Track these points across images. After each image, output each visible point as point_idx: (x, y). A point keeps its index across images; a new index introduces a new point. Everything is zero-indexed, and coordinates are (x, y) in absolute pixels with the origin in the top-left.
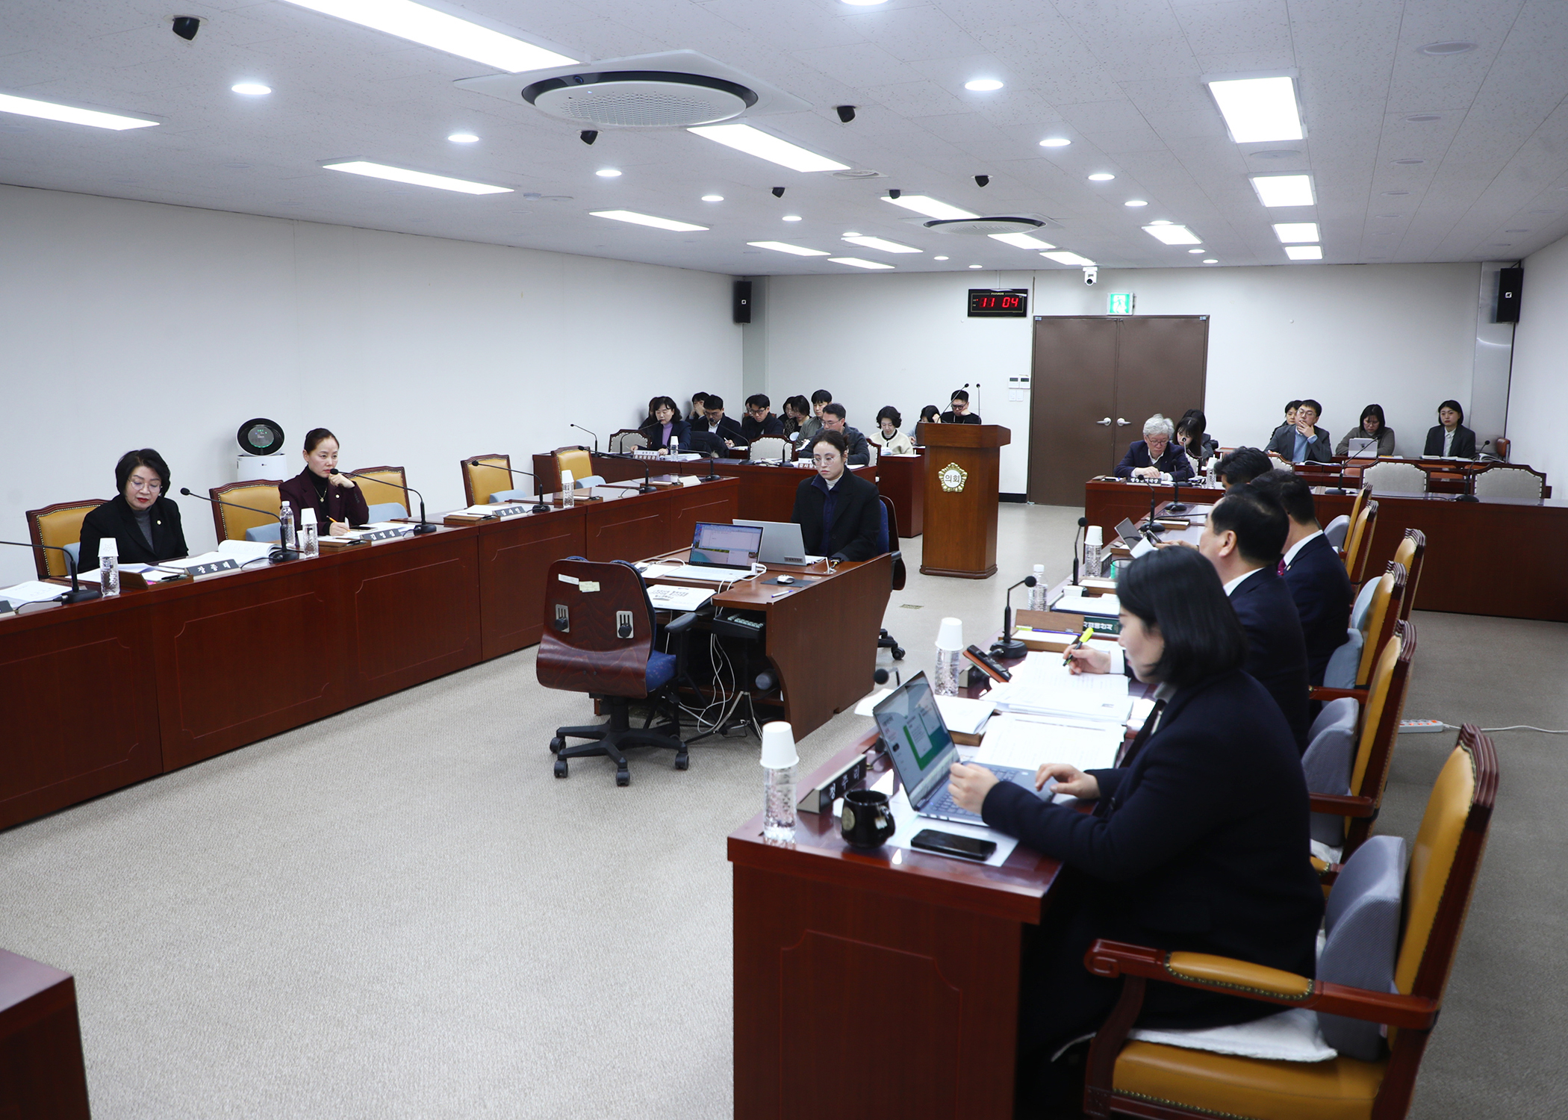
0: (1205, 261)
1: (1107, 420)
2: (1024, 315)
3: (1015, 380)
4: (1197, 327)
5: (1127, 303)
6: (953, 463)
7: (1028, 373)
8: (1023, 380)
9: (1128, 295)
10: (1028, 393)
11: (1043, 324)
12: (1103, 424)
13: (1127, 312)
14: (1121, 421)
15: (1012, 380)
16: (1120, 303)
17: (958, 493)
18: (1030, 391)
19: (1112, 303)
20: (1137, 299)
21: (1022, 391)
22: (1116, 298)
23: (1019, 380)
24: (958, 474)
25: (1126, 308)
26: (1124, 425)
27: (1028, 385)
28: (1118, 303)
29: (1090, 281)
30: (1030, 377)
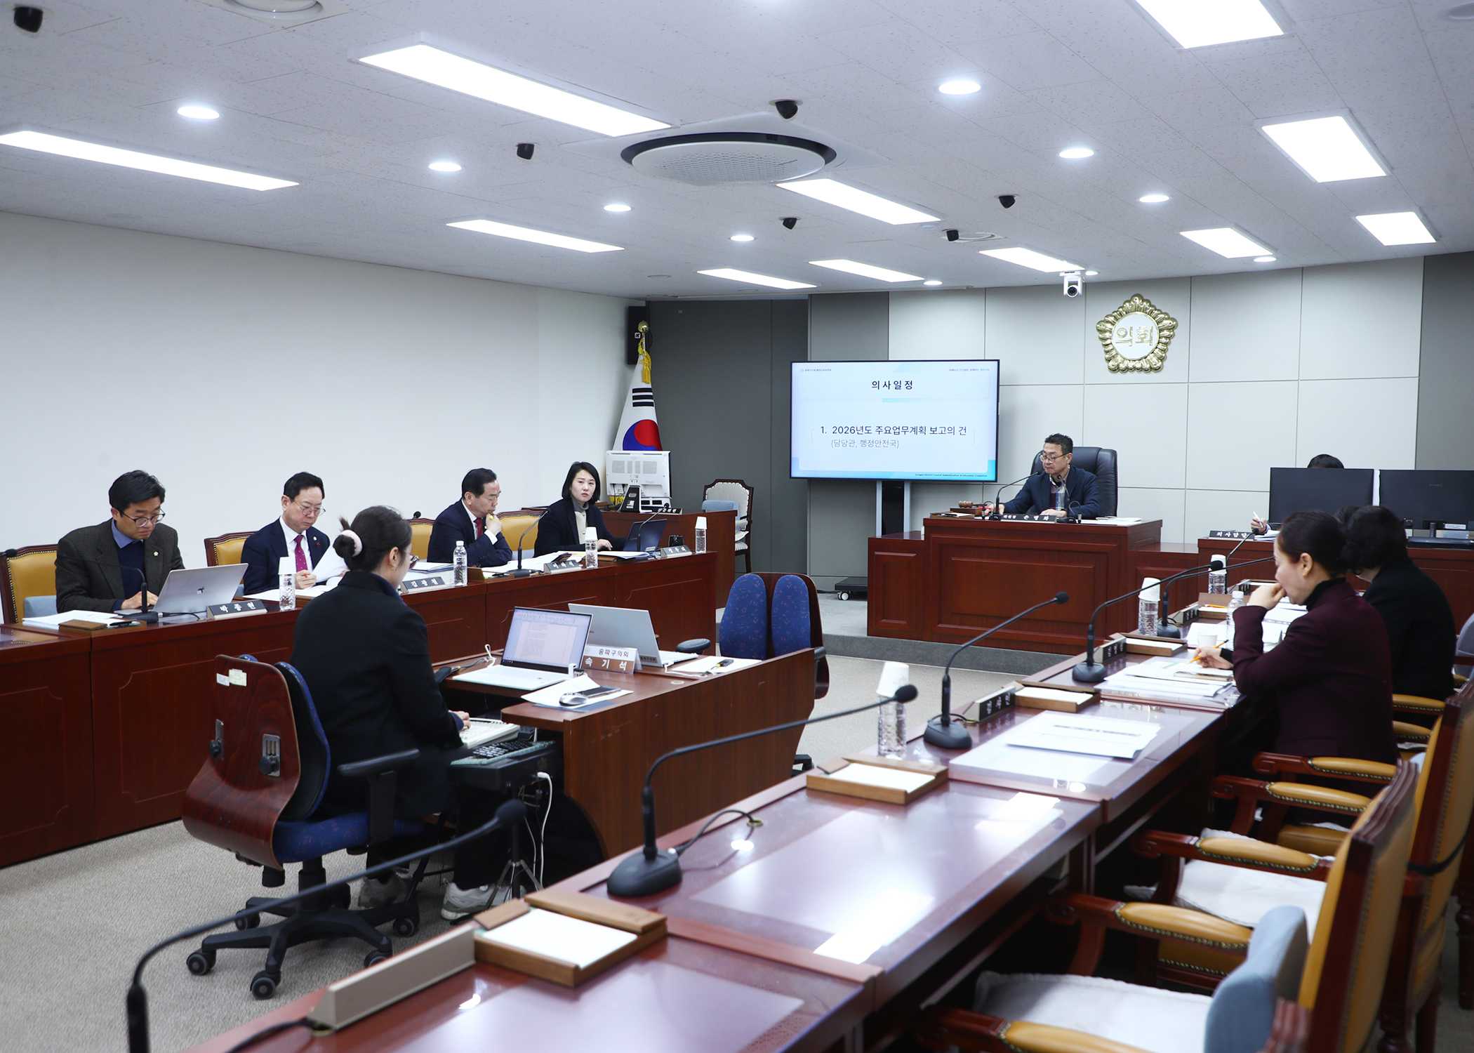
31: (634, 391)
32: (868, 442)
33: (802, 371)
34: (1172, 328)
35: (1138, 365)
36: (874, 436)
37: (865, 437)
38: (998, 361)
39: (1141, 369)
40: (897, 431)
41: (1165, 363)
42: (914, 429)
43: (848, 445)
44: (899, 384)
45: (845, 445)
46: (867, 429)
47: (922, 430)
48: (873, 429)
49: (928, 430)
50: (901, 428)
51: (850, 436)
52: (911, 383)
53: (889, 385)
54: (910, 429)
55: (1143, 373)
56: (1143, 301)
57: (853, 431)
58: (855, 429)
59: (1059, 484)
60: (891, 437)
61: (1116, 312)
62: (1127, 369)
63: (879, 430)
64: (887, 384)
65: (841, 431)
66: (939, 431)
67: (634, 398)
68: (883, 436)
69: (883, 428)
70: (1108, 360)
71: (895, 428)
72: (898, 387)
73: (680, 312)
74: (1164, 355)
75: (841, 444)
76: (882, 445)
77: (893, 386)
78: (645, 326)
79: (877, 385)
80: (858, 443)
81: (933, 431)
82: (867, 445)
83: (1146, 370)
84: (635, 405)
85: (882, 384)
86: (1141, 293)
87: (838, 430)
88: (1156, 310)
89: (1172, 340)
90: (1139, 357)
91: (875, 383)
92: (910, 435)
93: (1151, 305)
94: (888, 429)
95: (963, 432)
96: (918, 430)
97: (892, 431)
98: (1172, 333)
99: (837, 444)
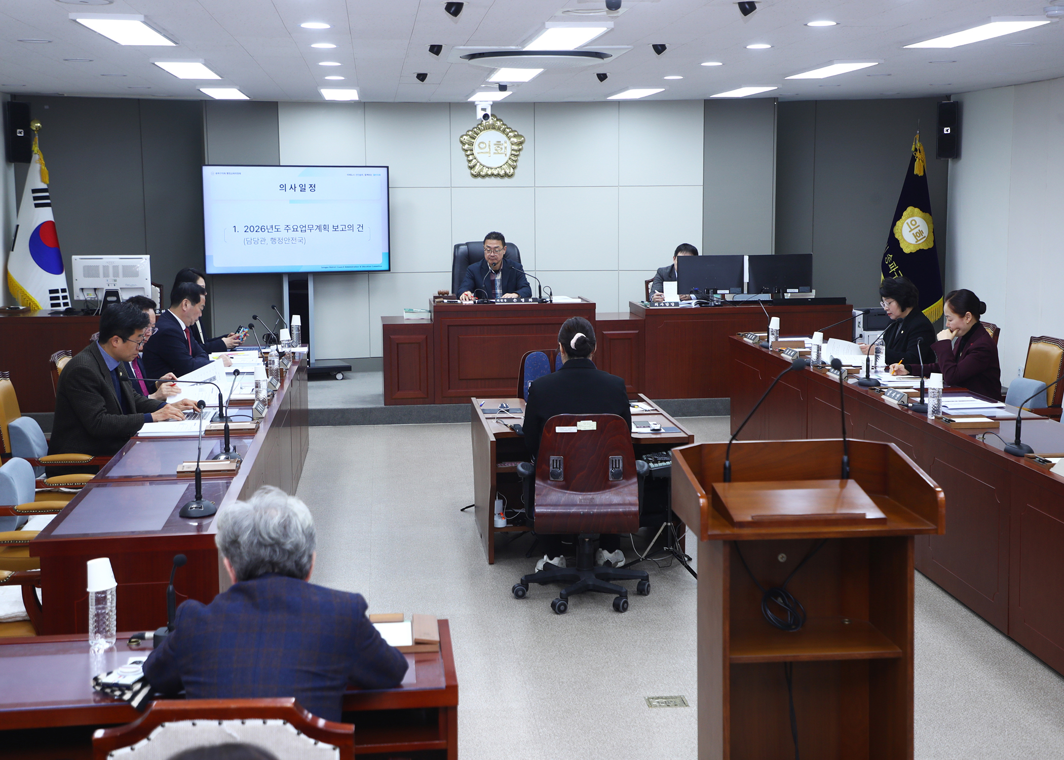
31: (34, 191)
32: (277, 239)
33: (212, 173)
34: (521, 143)
35: (495, 172)
36: (283, 234)
37: (275, 235)
38: (387, 167)
39: (498, 175)
40: (304, 229)
41: (516, 171)
42: (319, 227)
43: (259, 242)
44: (304, 187)
45: (256, 242)
46: (277, 227)
47: (326, 227)
48: (282, 228)
49: (331, 228)
50: (307, 227)
51: (261, 235)
52: (314, 186)
53: (295, 187)
54: (315, 228)
55: (499, 179)
56: (497, 120)
57: (263, 230)
58: (266, 228)
59: (497, 272)
60: (298, 234)
61: (476, 128)
62: (487, 175)
63: (287, 228)
64: (293, 187)
65: (252, 230)
66: (340, 228)
67: (35, 198)
68: (291, 234)
69: (291, 227)
70: (471, 168)
71: (302, 227)
72: (303, 190)
73: (46, 107)
74: (515, 164)
75: (253, 242)
76: (290, 242)
77: (298, 189)
78: (39, 125)
79: (284, 188)
80: (268, 241)
81: (335, 228)
82: (277, 242)
83: (502, 177)
84: (37, 206)
85: (288, 187)
86: (496, 115)
87: (249, 229)
88: (508, 128)
89: (521, 153)
90: (496, 166)
91: (282, 186)
92: (316, 232)
93: (503, 124)
94: (295, 227)
95: (360, 229)
96: (322, 228)
97: (299, 229)
98: (521, 147)
99: (248, 242)
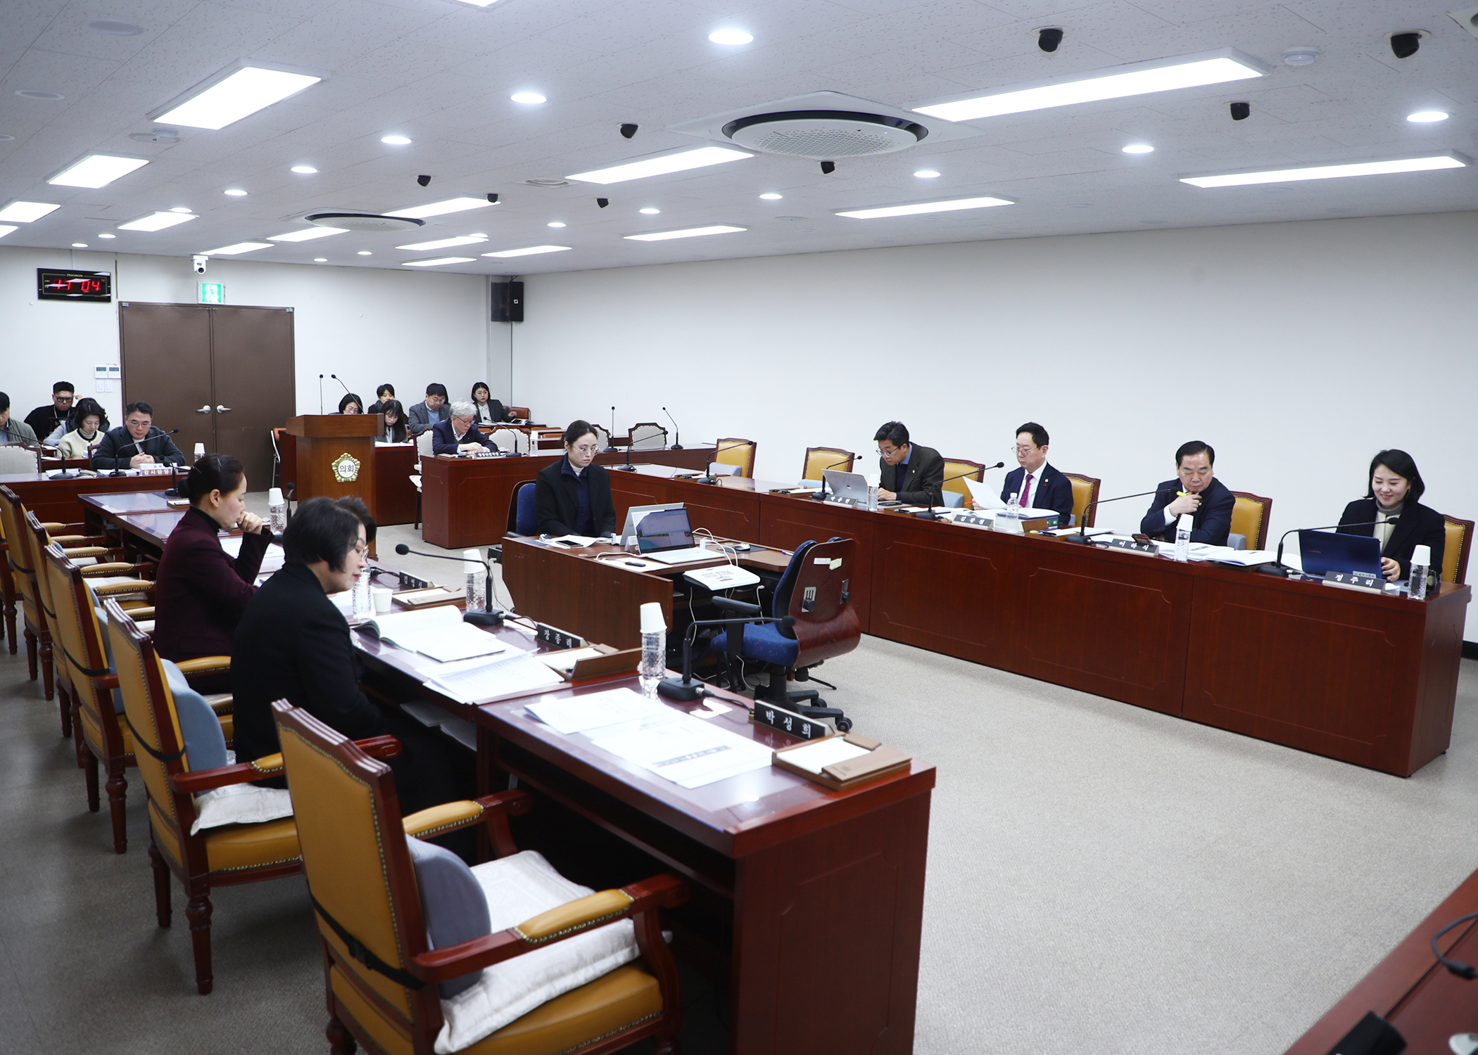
0: (316, 260)
1: (207, 408)
2: (108, 300)
3: (104, 369)
4: (284, 318)
5: (219, 293)
6: (346, 454)
7: (116, 361)
8: (112, 369)
9: (219, 286)
10: (119, 384)
11: (128, 312)
12: (203, 412)
13: (220, 302)
14: (220, 407)
15: (98, 369)
16: (212, 293)
17: (341, 483)
18: (120, 381)
19: (204, 292)
20: (226, 289)
21: (111, 381)
22: (208, 287)
23: (108, 369)
24: (352, 464)
25: (218, 297)
26: (223, 412)
27: (118, 375)
28: (210, 292)
29: (201, 270)
30: (119, 366)
